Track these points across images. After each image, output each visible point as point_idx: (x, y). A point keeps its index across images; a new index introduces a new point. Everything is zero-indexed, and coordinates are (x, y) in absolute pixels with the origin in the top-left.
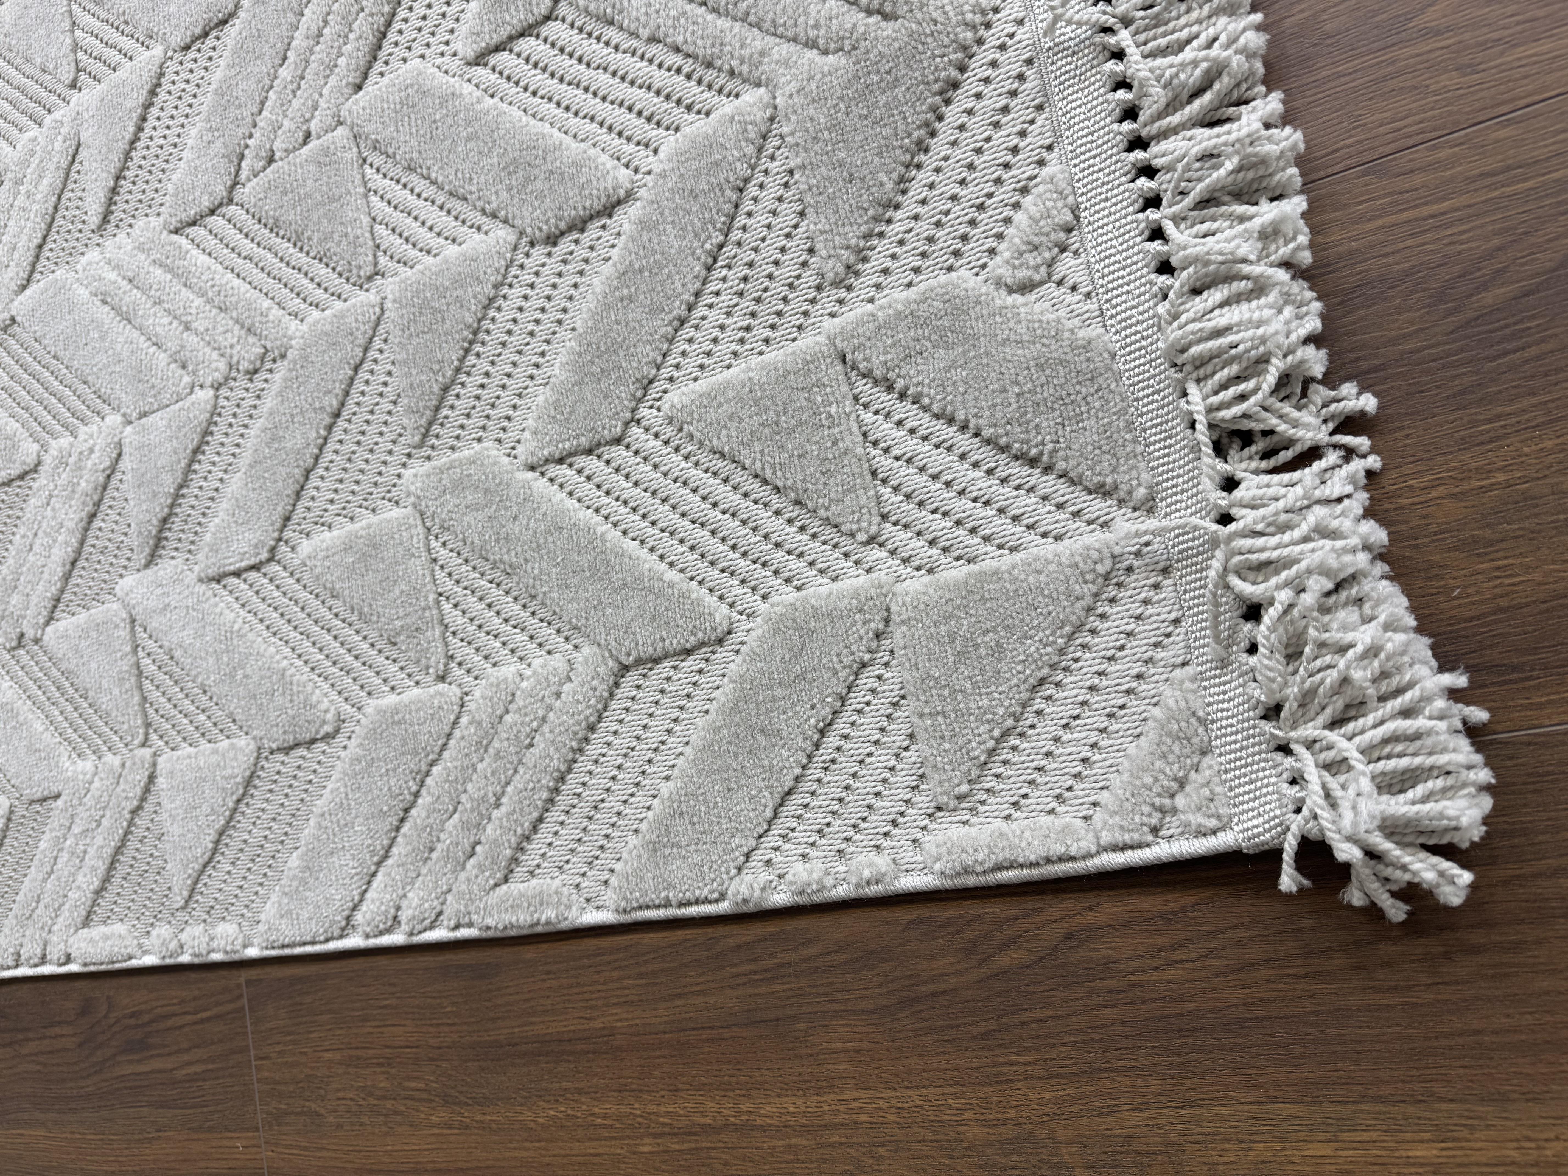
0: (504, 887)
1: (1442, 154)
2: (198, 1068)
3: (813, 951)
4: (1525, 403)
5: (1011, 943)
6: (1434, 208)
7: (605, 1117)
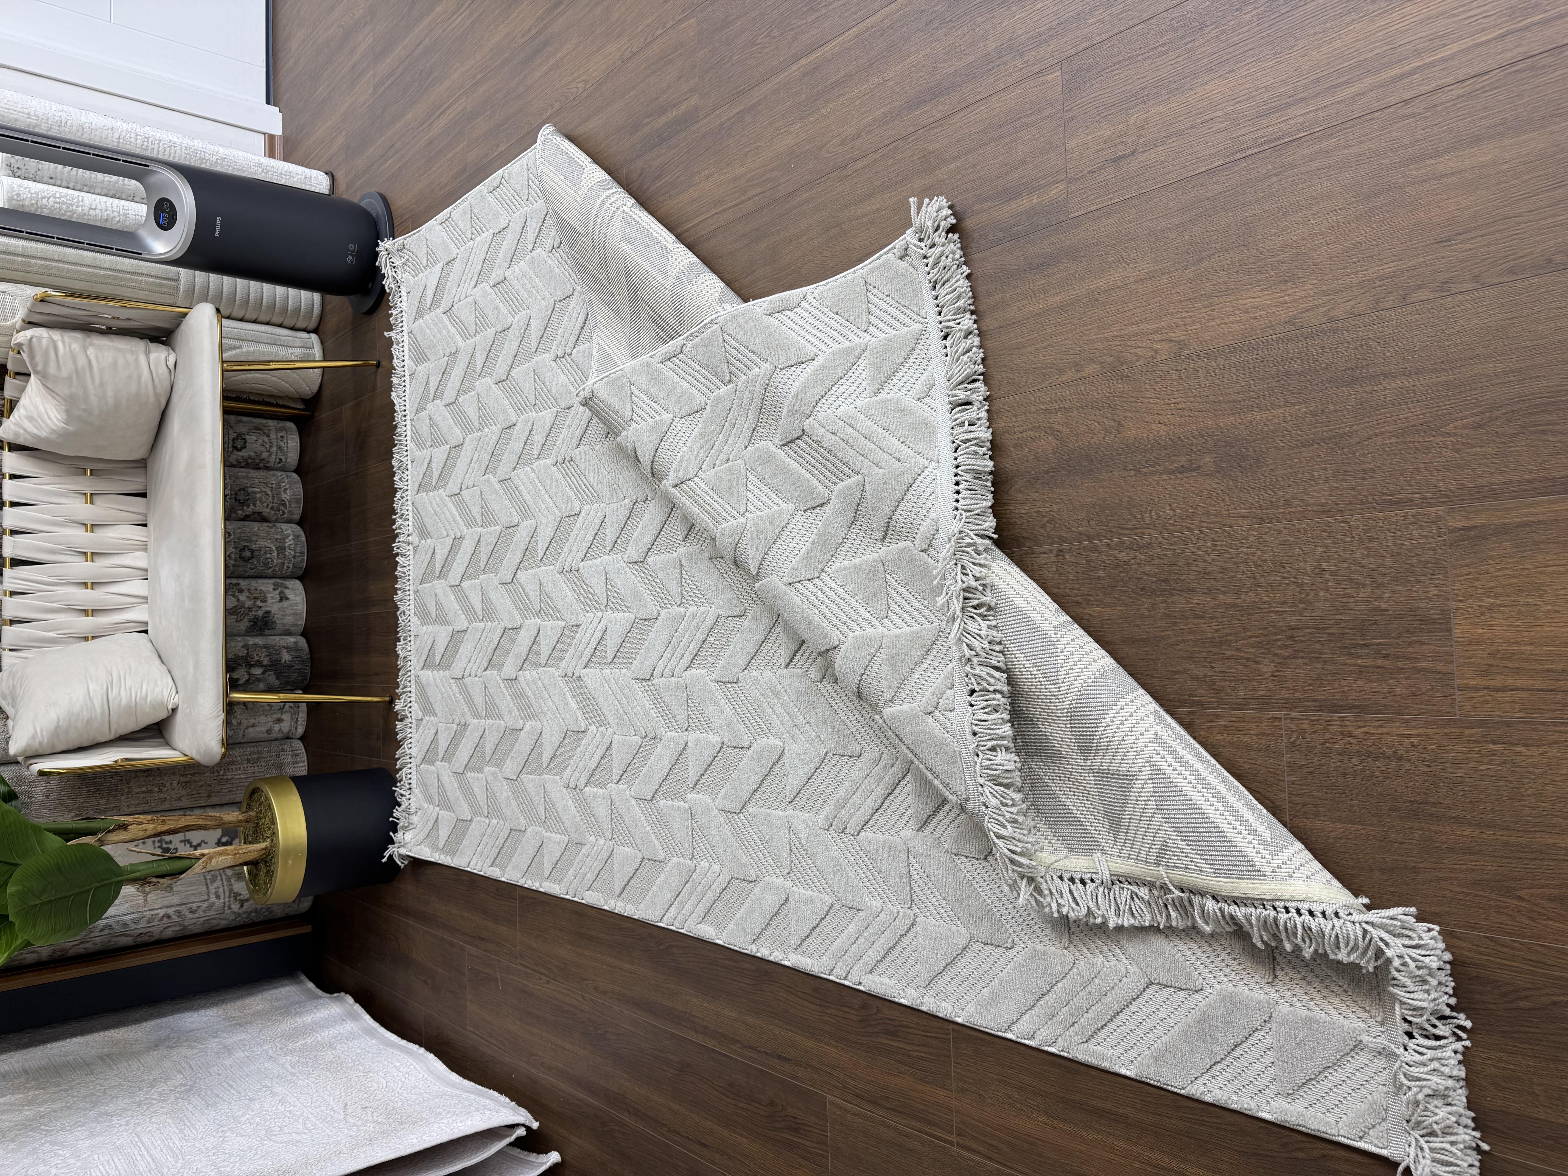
0: (1086, 1045)
1: (1517, 945)
2: (923, 1055)
3: (1219, 1121)
4: (1526, 1046)
5: (1301, 1150)
6: (1509, 963)
7: (1119, 1147)
